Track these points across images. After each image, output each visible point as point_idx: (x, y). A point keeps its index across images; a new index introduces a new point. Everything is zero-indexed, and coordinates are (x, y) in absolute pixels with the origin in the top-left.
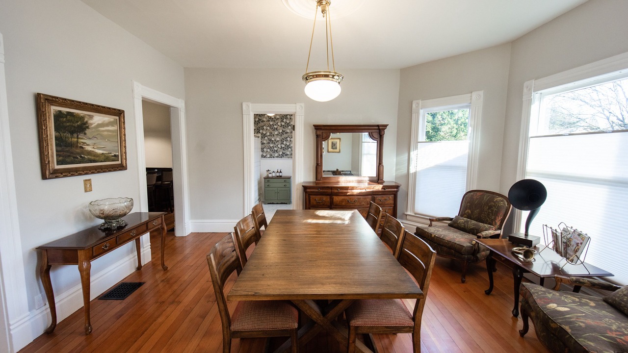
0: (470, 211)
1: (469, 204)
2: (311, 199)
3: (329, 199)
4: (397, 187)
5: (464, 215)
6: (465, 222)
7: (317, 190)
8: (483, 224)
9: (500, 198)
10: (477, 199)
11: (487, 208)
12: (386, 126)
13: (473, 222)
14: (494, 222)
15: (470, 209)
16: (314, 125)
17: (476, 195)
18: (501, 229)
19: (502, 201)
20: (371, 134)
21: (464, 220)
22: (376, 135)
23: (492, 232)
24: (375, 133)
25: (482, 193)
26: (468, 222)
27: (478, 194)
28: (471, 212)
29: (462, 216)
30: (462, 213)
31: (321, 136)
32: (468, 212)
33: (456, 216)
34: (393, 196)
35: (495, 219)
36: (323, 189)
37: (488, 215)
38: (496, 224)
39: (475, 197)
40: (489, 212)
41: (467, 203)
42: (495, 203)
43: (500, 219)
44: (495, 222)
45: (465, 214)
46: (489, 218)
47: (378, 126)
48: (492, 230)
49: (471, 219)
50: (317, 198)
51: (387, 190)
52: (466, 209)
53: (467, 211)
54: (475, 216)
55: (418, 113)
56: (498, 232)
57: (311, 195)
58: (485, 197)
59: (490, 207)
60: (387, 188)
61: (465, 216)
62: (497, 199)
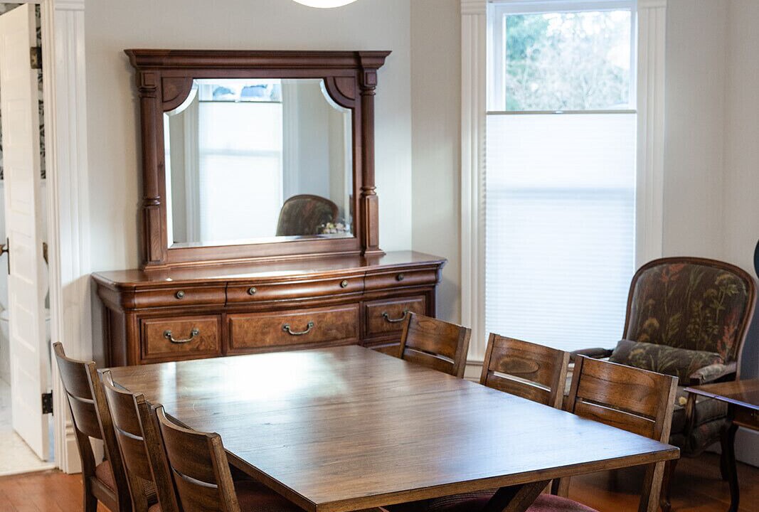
0: (655, 322)
1: (651, 301)
2: (150, 332)
3: (215, 329)
4: (434, 268)
5: (640, 334)
6: (648, 353)
7: (172, 299)
8: (693, 352)
9: (728, 276)
10: (671, 283)
11: (701, 305)
12: (381, 56)
13: (669, 349)
14: (719, 344)
15: (655, 315)
16: (127, 52)
17: (667, 273)
18: (736, 360)
19: (734, 282)
20: (330, 82)
21: (644, 348)
22: (349, 88)
23: (718, 368)
24: (345, 80)
25: (682, 266)
26: (655, 352)
27: (673, 268)
28: (661, 322)
29: (635, 338)
30: (634, 329)
31: (158, 93)
32: (651, 325)
33: (620, 343)
34: (421, 299)
35: (722, 333)
36: (194, 291)
37: (705, 324)
38: (724, 348)
39: (665, 279)
40: (706, 318)
41: (647, 298)
42: (718, 290)
43: (732, 331)
44: (722, 340)
45: (645, 331)
46: (706, 332)
47: (357, 55)
48: (718, 362)
49: (660, 342)
50: (173, 326)
51: (407, 280)
52: (645, 318)
53: (647, 323)
54: (671, 333)
55: (482, 15)
56: (731, 368)
57: (150, 317)
58: (692, 277)
59: (707, 303)
60: (405, 274)
61: (645, 336)
62: (722, 277)
